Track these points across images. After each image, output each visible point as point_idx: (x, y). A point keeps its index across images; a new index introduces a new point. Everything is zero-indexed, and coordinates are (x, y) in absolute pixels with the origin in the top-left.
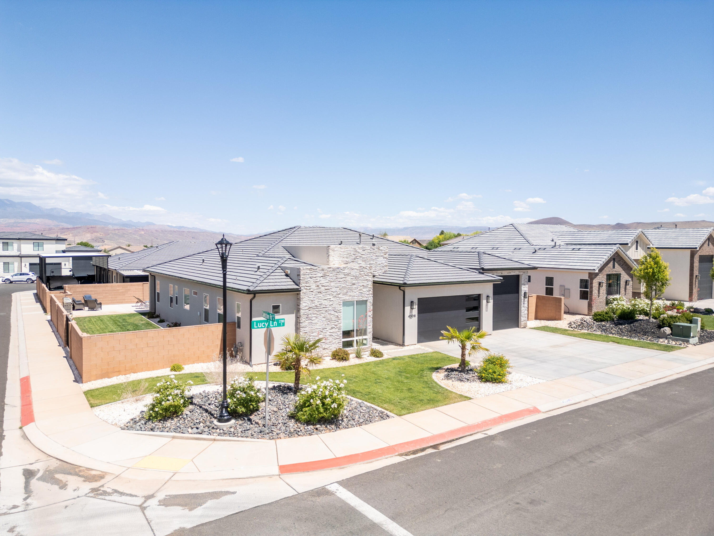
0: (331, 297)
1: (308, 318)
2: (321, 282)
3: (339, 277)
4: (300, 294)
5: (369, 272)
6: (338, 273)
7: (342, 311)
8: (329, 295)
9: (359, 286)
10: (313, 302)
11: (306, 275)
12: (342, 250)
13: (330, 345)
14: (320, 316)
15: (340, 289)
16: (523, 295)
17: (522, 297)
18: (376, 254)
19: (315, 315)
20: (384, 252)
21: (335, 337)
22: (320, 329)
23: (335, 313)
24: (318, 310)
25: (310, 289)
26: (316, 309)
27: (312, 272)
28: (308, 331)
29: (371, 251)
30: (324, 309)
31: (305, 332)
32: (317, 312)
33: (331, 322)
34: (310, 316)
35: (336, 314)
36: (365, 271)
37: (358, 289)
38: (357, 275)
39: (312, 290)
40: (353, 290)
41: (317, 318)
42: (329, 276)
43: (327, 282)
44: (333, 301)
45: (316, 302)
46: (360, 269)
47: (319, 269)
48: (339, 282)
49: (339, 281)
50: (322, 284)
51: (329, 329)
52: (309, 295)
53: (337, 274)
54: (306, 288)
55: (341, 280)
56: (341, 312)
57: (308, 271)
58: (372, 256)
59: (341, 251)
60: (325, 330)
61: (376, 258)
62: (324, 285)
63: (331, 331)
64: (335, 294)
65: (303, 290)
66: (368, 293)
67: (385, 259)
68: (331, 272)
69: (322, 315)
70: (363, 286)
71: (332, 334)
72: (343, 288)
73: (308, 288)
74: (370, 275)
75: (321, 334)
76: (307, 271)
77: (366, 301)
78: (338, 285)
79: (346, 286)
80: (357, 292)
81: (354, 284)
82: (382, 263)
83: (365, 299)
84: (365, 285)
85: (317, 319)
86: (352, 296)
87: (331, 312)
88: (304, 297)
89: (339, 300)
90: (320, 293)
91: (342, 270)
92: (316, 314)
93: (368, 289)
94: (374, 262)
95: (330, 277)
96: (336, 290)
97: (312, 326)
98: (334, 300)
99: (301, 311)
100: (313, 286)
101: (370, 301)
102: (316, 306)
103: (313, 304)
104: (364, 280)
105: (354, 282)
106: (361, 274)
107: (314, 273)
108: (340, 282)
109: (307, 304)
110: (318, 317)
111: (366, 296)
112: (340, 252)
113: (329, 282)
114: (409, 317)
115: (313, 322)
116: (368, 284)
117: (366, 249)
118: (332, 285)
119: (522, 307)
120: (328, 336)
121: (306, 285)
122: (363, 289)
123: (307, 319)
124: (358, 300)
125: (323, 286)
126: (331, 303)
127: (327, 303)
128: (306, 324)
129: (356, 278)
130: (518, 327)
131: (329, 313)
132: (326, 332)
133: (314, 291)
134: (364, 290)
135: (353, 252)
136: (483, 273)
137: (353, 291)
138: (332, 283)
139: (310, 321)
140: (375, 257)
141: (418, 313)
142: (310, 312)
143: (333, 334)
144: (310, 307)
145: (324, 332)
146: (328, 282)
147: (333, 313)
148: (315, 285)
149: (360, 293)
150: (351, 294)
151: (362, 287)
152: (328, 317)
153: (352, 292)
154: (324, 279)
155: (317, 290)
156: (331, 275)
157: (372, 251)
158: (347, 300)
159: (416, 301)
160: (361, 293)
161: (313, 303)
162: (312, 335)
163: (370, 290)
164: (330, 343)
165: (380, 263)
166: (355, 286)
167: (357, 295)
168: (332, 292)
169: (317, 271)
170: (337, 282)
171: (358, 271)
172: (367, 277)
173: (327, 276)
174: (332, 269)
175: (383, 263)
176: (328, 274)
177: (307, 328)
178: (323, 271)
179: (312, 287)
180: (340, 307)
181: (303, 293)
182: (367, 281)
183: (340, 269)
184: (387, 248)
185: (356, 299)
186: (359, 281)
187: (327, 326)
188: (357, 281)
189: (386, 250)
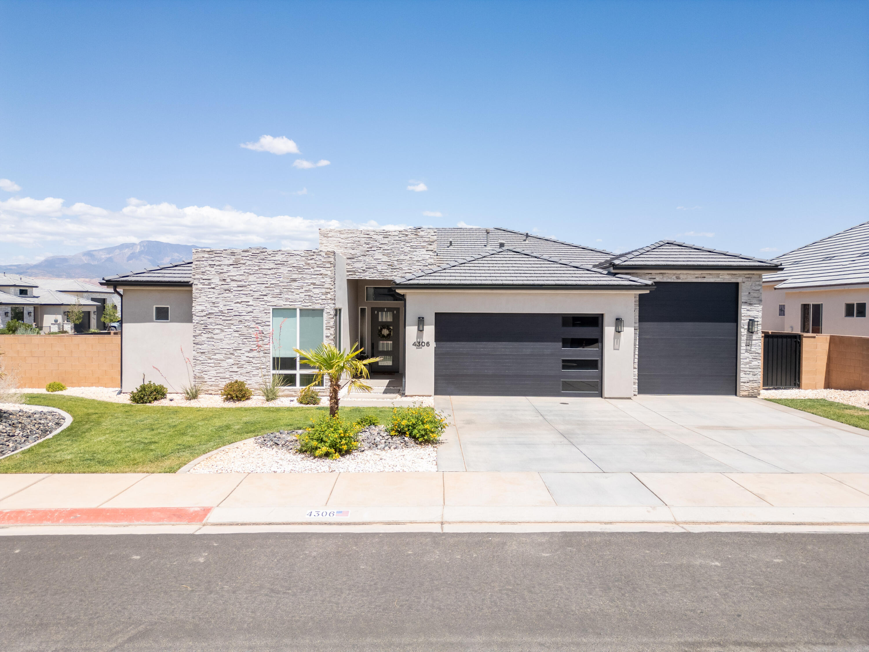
0: (249, 299)
1: (206, 330)
2: (229, 274)
3: (264, 267)
4: (192, 290)
5: (325, 260)
6: (263, 260)
7: (271, 323)
8: (245, 296)
9: (306, 284)
10: (216, 305)
11: (203, 261)
12: (342, 236)
13: (248, 378)
14: (228, 328)
15: (266, 287)
16: (746, 327)
17: (742, 330)
18: (411, 244)
19: (220, 327)
20: (427, 240)
21: (258, 365)
22: (229, 350)
23: (257, 326)
24: (224, 318)
25: (209, 284)
26: (221, 317)
27: (212, 256)
28: (206, 351)
29: (400, 239)
30: (235, 318)
31: (202, 351)
32: (224, 322)
33: (250, 340)
34: (209, 327)
35: (261, 328)
36: (317, 259)
37: (304, 289)
38: (301, 266)
39: (213, 286)
40: (293, 290)
41: (223, 331)
42: (245, 264)
43: (240, 273)
44: (252, 305)
45: (221, 306)
46: (307, 255)
47: (226, 252)
48: (265, 276)
49: (263, 273)
50: (231, 277)
51: (246, 351)
52: (208, 293)
53: (261, 261)
54: (202, 281)
55: (269, 272)
56: (269, 325)
57: (206, 255)
58: (403, 246)
59: (340, 237)
60: (238, 351)
61: (412, 250)
62: (234, 278)
63: (250, 355)
64: (257, 295)
65: (197, 285)
66: (324, 297)
67: (431, 253)
68: (248, 258)
69: (232, 327)
70: (314, 284)
71: (251, 359)
72: (272, 286)
73: (207, 282)
74: (329, 266)
75: (230, 358)
76: (203, 255)
77: (322, 310)
78: (262, 279)
79: (278, 282)
80: (302, 295)
81: (294, 280)
82: (423, 260)
83: (318, 307)
84: (318, 283)
85: (224, 334)
86: (290, 300)
87: (249, 324)
88: (198, 296)
89: (266, 306)
90: (227, 292)
91: (270, 255)
92: (220, 324)
93: (324, 291)
94: (407, 258)
95: (246, 266)
96: (258, 288)
97: (213, 343)
98: (254, 305)
99: (194, 317)
100: (216, 280)
101: (328, 311)
102: (221, 312)
103: (215, 309)
104: (315, 275)
105: (294, 276)
106: (309, 264)
107: (217, 258)
108: (267, 276)
109: (204, 308)
110: (225, 330)
111: (320, 301)
112: (340, 239)
113: (245, 274)
114: (414, 344)
115: (215, 337)
116: (324, 282)
117: (390, 235)
118: (250, 280)
119: (742, 351)
120: (244, 363)
121: (202, 276)
122: (313, 290)
123: (204, 332)
124: (304, 307)
125: (233, 280)
126: (249, 309)
127: (243, 309)
128: (203, 339)
129: (299, 270)
130: (736, 395)
131: (245, 325)
132: (240, 355)
133: (217, 288)
134: (317, 291)
135: (363, 239)
136: (614, 274)
137: (293, 292)
138: (250, 276)
139: (210, 335)
140: (409, 249)
141: (437, 340)
142: (210, 320)
143: (253, 361)
144: (210, 313)
145: (236, 354)
146: (243, 273)
147: (253, 325)
148: (218, 277)
149: (307, 297)
150: (290, 297)
151: (312, 286)
152: (245, 331)
153: (290, 293)
154: (235, 269)
155: (222, 286)
156: (250, 263)
157: (403, 238)
158: (281, 306)
159: (431, 319)
160: (309, 296)
161: (215, 307)
162: (213, 357)
163: (329, 293)
164: (247, 375)
165: (419, 259)
166: (295, 284)
167: (302, 300)
168: (251, 290)
169: (222, 255)
170: (261, 275)
171: (304, 258)
172: (321, 269)
173: (241, 265)
174: (251, 254)
175: (426, 260)
176: (242, 262)
177: (205, 345)
178: (234, 255)
179: (213, 281)
180: (267, 316)
181: (197, 289)
182: (321, 276)
183: (266, 254)
184: (434, 234)
185: (298, 306)
186: (304, 276)
187: (241, 345)
188: (300, 276)
189: (432, 237)
